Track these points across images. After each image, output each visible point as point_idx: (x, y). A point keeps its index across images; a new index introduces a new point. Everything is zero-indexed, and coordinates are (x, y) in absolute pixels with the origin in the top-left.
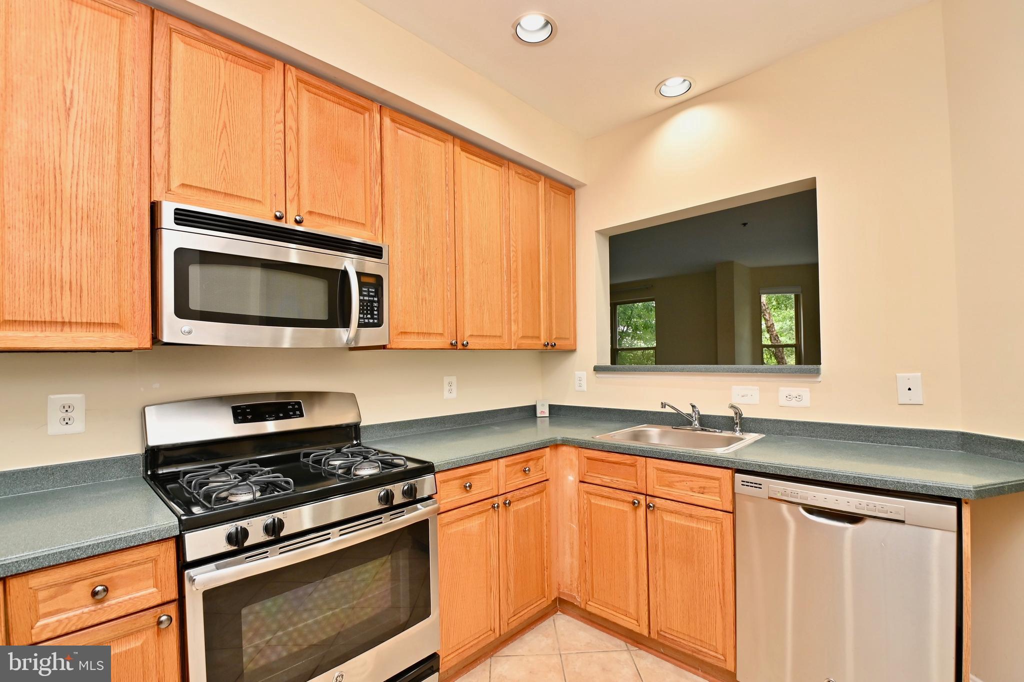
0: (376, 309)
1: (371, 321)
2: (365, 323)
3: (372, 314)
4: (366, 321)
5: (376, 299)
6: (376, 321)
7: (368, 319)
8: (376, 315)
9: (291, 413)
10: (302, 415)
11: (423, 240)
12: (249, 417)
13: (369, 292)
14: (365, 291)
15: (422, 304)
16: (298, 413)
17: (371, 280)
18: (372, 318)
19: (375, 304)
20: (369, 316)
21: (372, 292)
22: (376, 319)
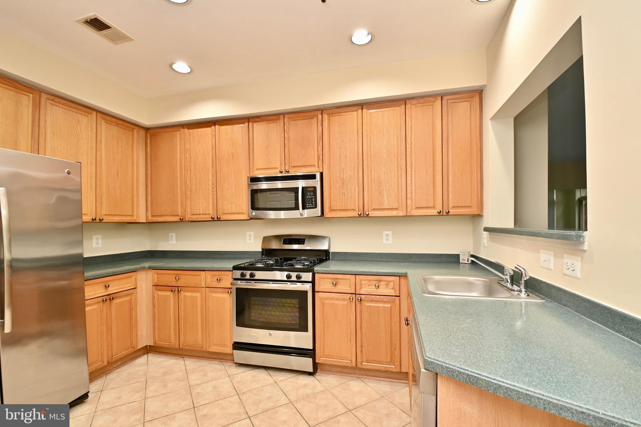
0: (314, 201)
1: (312, 206)
2: (309, 207)
3: (312, 203)
4: (310, 206)
5: (313, 197)
6: (314, 206)
7: (311, 205)
8: (314, 203)
9: (301, 243)
10: (304, 244)
11: (343, 165)
12: (287, 242)
13: (310, 194)
14: (309, 194)
15: (342, 196)
16: (303, 243)
17: (312, 189)
18: (313, 205)
19: (313, 199)
20: (311, 204)
21: (312, 194)
22: (314, 205)
